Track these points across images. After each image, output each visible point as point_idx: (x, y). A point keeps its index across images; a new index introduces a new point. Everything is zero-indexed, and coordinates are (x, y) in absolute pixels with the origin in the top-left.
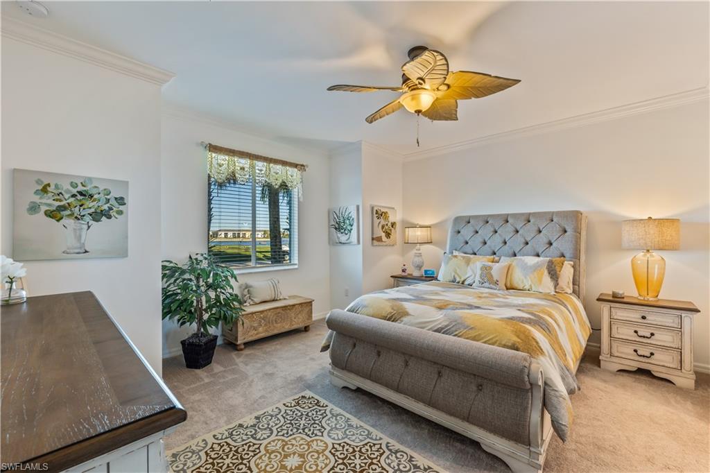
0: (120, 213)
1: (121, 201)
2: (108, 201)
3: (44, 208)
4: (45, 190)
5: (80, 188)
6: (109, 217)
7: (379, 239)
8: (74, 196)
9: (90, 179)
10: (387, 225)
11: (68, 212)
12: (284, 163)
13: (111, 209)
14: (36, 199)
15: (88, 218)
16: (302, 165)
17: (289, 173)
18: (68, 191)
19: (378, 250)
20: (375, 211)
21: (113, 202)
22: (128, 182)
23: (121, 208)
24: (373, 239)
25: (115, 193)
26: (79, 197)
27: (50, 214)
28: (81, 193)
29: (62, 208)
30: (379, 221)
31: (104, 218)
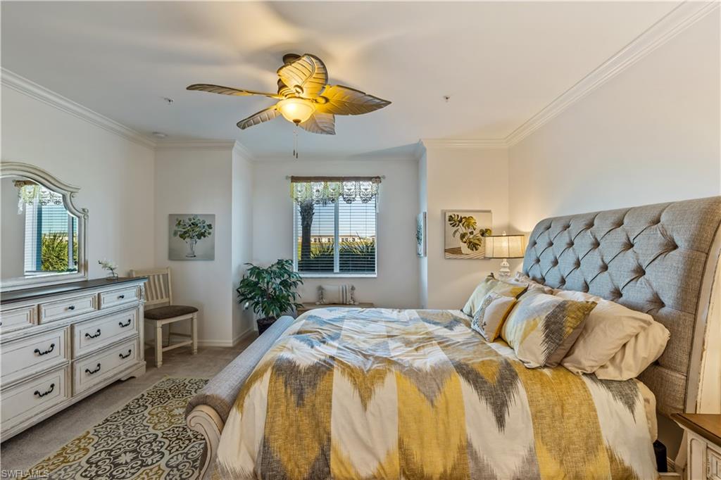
0: (209, 233)
1: (210, 226)
2: (204, 227)
3: (179, 233)
4: (179, 224)
5: (193, 221)
6: (205, 236)
7: (456, 251)
8: (190, 225)
9: (196, 215)
10: (472, 233)
11: (188, 235)
12: (357, 179)
13: (205, 231)
14: (176, 228)
15: (196, 237)
16: (378, 177)
17: (362, 187)
18: (188, 223)
19: (455, 264)
20: (447, 218)
21: (206, 227)
22: (214, 215)
23: (210, 231)
24: (446, 251)
25: (208, 223)
26: (192, 226)
27: (181, 236)
28: (192, 224)
29: (185, 233)
30: (455, 228)
31: (202, 237)
